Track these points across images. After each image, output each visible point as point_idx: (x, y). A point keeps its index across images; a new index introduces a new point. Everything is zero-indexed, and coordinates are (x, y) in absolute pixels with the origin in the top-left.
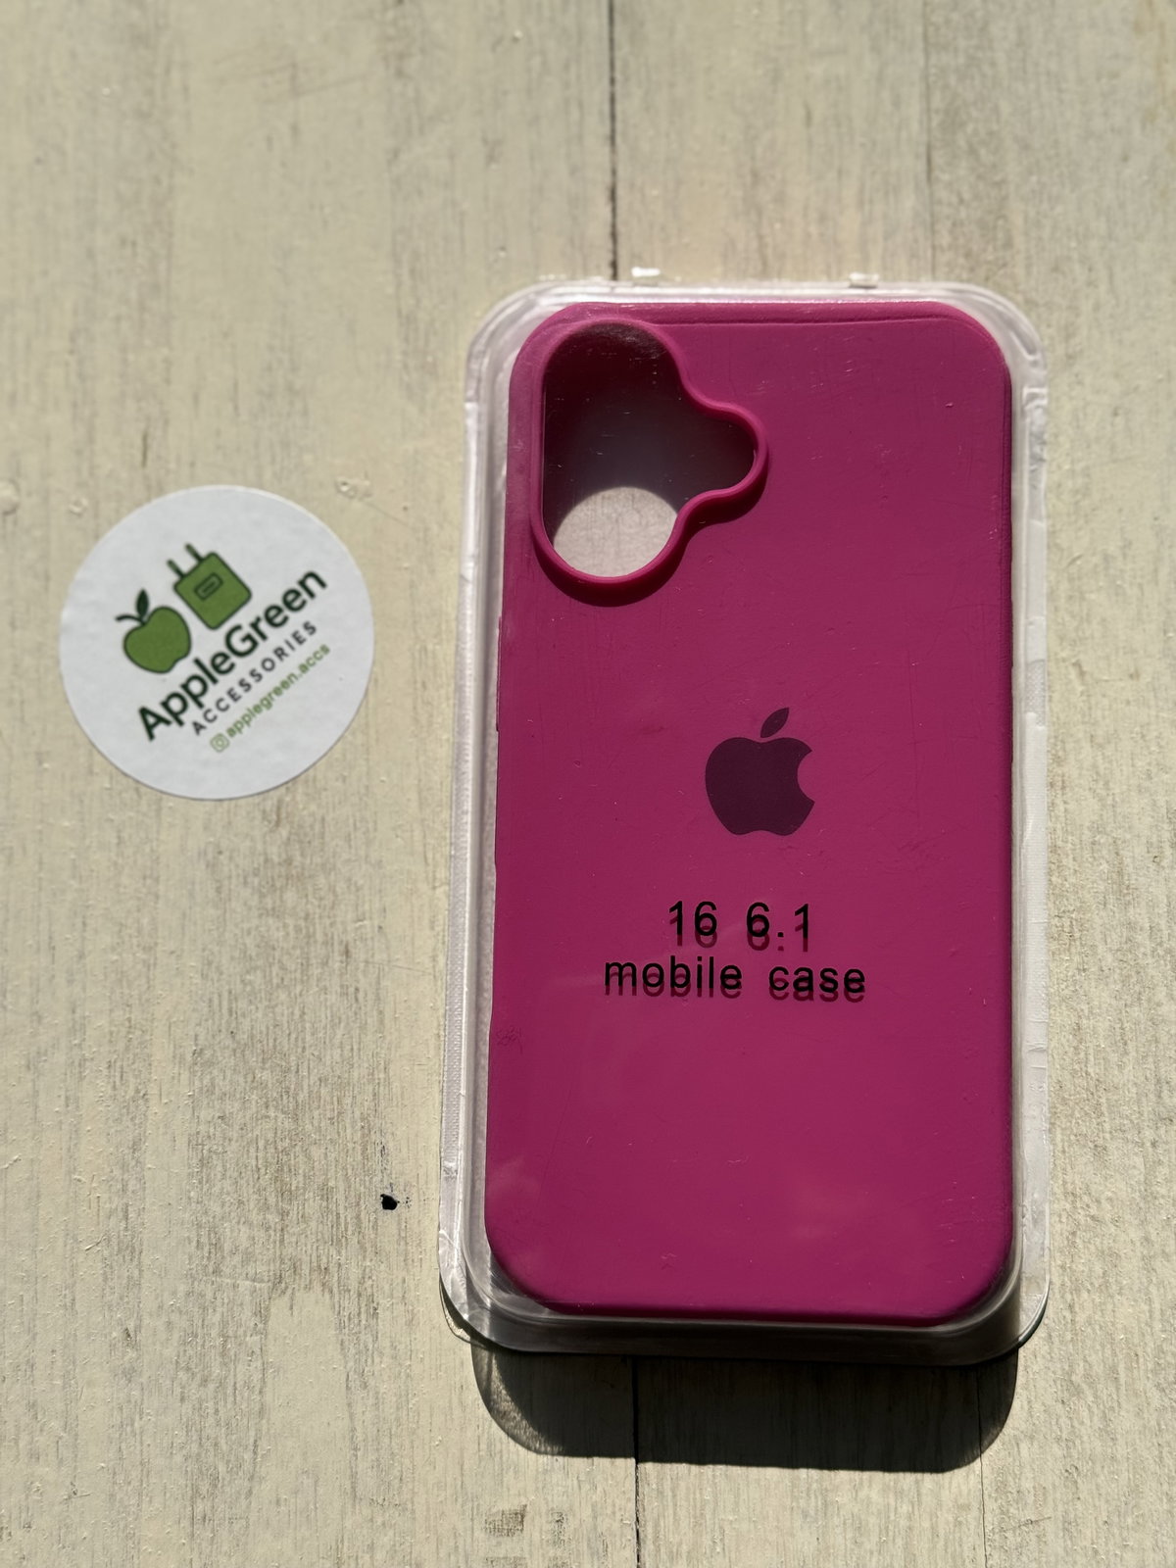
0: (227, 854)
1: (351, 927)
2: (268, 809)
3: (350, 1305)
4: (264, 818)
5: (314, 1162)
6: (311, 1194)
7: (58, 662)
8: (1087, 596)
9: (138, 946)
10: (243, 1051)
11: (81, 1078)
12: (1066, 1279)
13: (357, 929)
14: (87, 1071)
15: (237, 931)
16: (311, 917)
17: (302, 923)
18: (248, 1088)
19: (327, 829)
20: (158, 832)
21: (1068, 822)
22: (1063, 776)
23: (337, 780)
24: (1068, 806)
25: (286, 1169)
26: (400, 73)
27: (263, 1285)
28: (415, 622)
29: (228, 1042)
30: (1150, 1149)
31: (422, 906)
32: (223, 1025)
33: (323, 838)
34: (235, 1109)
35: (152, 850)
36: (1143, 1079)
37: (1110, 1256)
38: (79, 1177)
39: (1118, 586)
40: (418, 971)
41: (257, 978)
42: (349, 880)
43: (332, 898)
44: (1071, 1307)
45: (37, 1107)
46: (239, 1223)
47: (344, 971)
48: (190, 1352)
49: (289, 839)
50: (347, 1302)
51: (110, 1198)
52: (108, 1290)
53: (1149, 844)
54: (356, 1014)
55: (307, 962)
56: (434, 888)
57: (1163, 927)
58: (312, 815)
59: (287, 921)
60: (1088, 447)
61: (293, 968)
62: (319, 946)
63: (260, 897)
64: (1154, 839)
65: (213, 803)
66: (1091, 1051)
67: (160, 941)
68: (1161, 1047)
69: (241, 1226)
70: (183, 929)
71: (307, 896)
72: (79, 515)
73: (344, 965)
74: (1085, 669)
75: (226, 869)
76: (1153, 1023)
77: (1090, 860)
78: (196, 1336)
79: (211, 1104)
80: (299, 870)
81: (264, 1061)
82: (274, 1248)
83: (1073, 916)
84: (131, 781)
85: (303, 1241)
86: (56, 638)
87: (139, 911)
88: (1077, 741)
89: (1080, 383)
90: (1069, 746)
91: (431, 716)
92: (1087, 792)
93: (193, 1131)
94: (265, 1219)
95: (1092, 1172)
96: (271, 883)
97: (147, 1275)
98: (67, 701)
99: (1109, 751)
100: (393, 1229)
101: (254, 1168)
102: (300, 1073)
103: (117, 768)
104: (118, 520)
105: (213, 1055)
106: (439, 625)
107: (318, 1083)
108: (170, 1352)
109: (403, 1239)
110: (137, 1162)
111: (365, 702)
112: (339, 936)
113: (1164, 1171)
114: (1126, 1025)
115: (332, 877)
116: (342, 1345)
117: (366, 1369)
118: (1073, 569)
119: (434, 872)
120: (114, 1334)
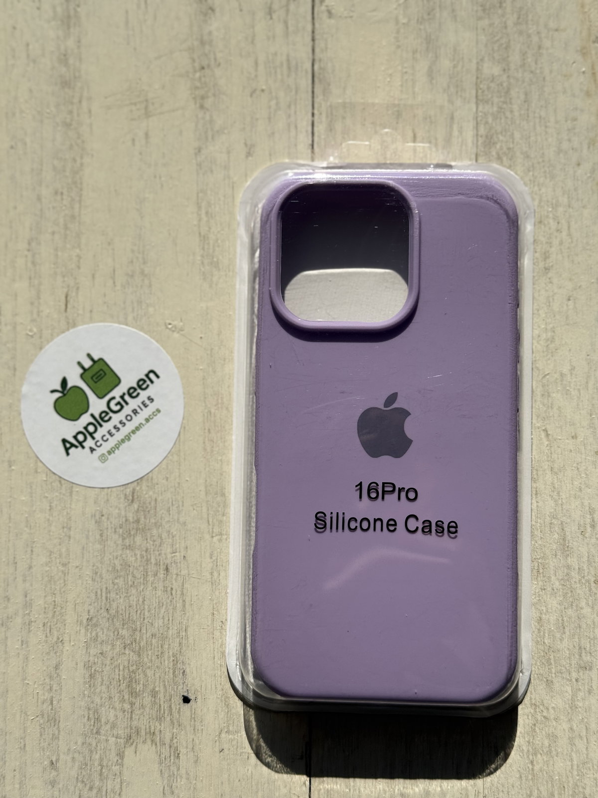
0: (106, 516)
1: (169, 556)
2: (128, 493)
3: (166, 751)
4: (125, 498)
5: (148, 677)
6: (147, 694)
7: (20, 414)
8: (552, 395)
9: (60, 563)
10: (113, 619)
11: (30, 631)
12: (530, 748)
13: (172, 557)
14: (33, 628)
15: (110, 557)
16: (149, 550)
17: (144, 553)
18: (115, 638)
19: (158, 505)
20: (71, 504)
21: (538, 512)
22: (536, 488)
23: (163, 479)
24: (539, 504)
25: (134, 681)
26: (202, 107)
27: (121, 740)
28: (205, 398)
29: (105, 614)
30: (575, 682)
31: (206, 546)
32: (103, 605)
33: (156, 509)
34: (108, 650)
35: (67, 513)
36: (572, 647)
37: (552, 737)
38: (28, 682)
39: (568, 390)
40: (203, 580)
41: (120, 582)
42: (169, 532)
43: (159, 540)
44: (532, 762)
45: (6, 645)
46: (109, 708)
47: (165, 579)
48: (84, 773)
49: (138, 509)
50: (164, 750)
51: (44, 693)
52: (42, 740)
53: (579, 525)
54: (171, 601)
55: (147, 574)
56: (212, 537)
57: (585, 568)
58: (151, 497)
59: (136, 552)
60: (555, 316)
61: (139, 577)
62: (153, 565)
63: (123, 539)
64: (582, 523)
65: (99, 490)
66: (547, 631)
67: (71, 561)
68: (582, 630)
69: (110, 709)
70: (83, 554)
71: (147, 539)
72: (32, 336)
73: (165, 576)
74: (549, 433)
75: (105, 524)
76: (579, 618)
77: (549, 532)
78: (86, 765)
79: (96, 646)
80: (143, 525)
81: (123, 625)
82: (127, 721)
83: (540, 561)
84: (57, 477)
85: (142, 718)
86: (19, 401)
87: (60, 545)
88: (544, 470)
89: (551, 282)
90: (540, 473)
91: (213, 447)
92: (548, 497)
93: (86, 660)
94: (123, 706)
95: (545, 693)
96: (128, 532)
97: (62, 733)
98: (24, 434)
99: (560, 476)
100: (188, 713)
101: (118, 680)
102: (142, 631)
103: (50, 470)
104: (52, 339)
105: (97, 621)
106: (218, 400)
107: (151, 637)
108: (74, 773)
109: (193, 718)
110: (58, 675)
111: (178, 440)
112: (163, 561)
113: (581, 695)
114: (565, 619)
115: (160, 530)
116: (161, 772)
117: (173, 784)
118: (545, 381)
119: (213, 529)
120: (46, 763)
